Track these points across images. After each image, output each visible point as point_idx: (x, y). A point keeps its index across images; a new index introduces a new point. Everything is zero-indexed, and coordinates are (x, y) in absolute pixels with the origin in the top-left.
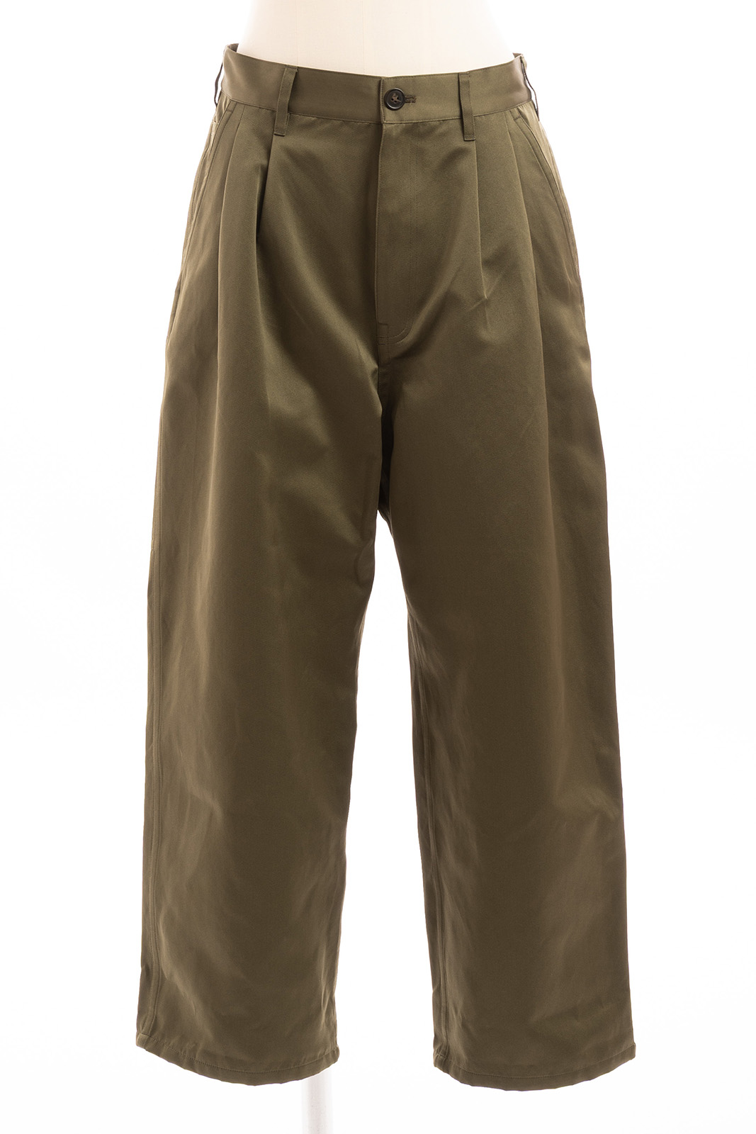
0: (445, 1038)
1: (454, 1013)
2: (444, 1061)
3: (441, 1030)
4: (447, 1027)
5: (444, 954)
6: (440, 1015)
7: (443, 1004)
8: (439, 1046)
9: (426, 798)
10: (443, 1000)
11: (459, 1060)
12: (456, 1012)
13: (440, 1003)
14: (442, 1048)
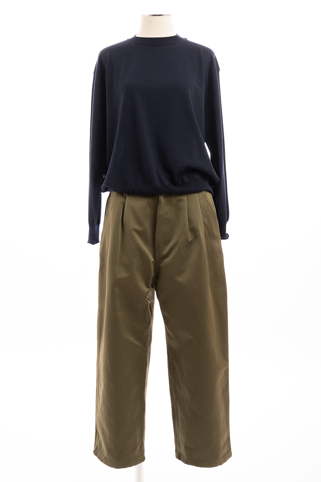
0: (179, 450)
1: (182, 443)
2: (179, 456)
3: (177, 447)
4: (179, 447)
5: (178, 426)
6: (177, 444)
7: (178, 441)
8: (177, 452)
9: (172, 382)
10: (178, 439)
11: (184, 457)
12: (183, 443)
13: (177, 440)
14: (178, 453)
